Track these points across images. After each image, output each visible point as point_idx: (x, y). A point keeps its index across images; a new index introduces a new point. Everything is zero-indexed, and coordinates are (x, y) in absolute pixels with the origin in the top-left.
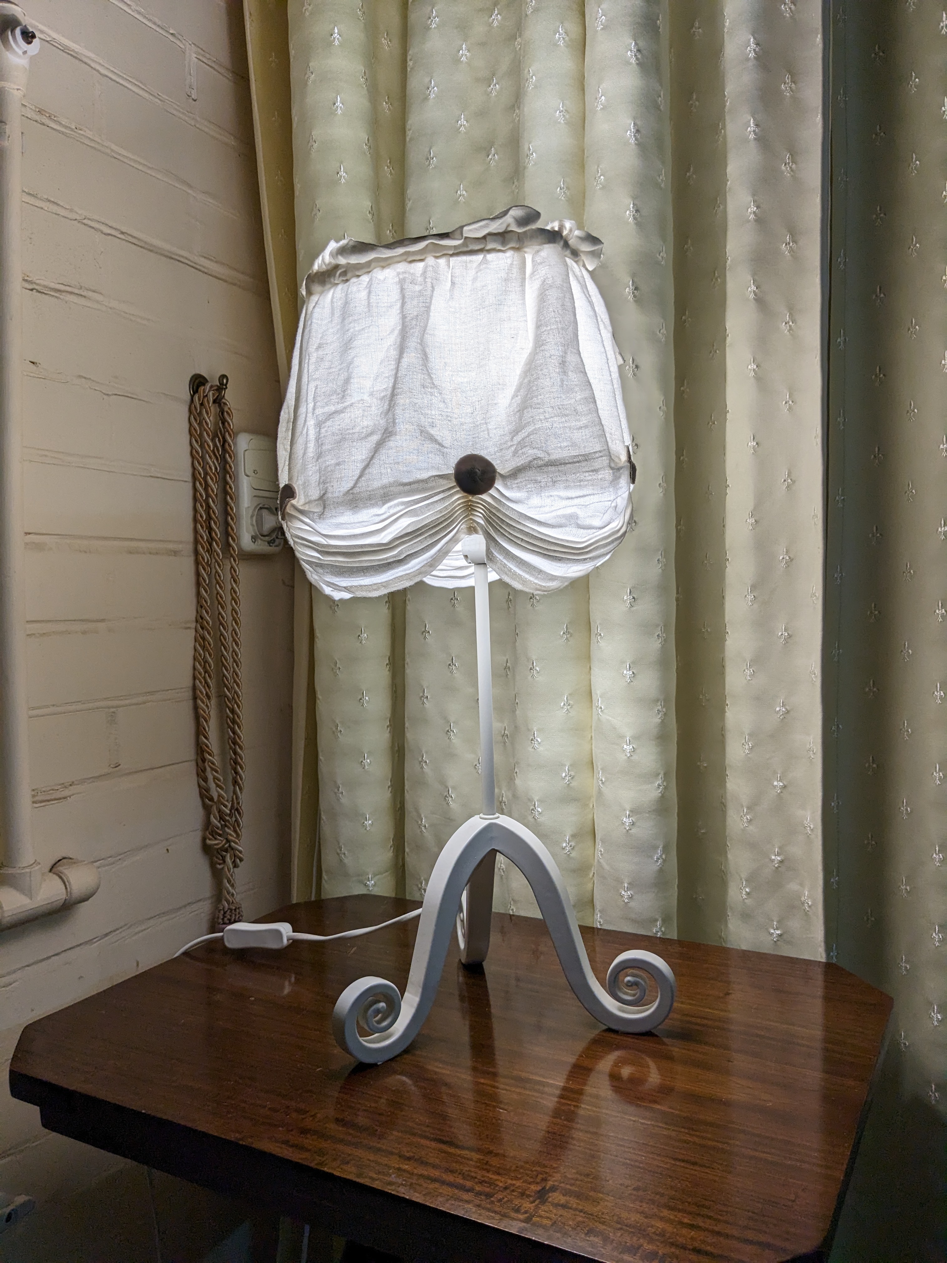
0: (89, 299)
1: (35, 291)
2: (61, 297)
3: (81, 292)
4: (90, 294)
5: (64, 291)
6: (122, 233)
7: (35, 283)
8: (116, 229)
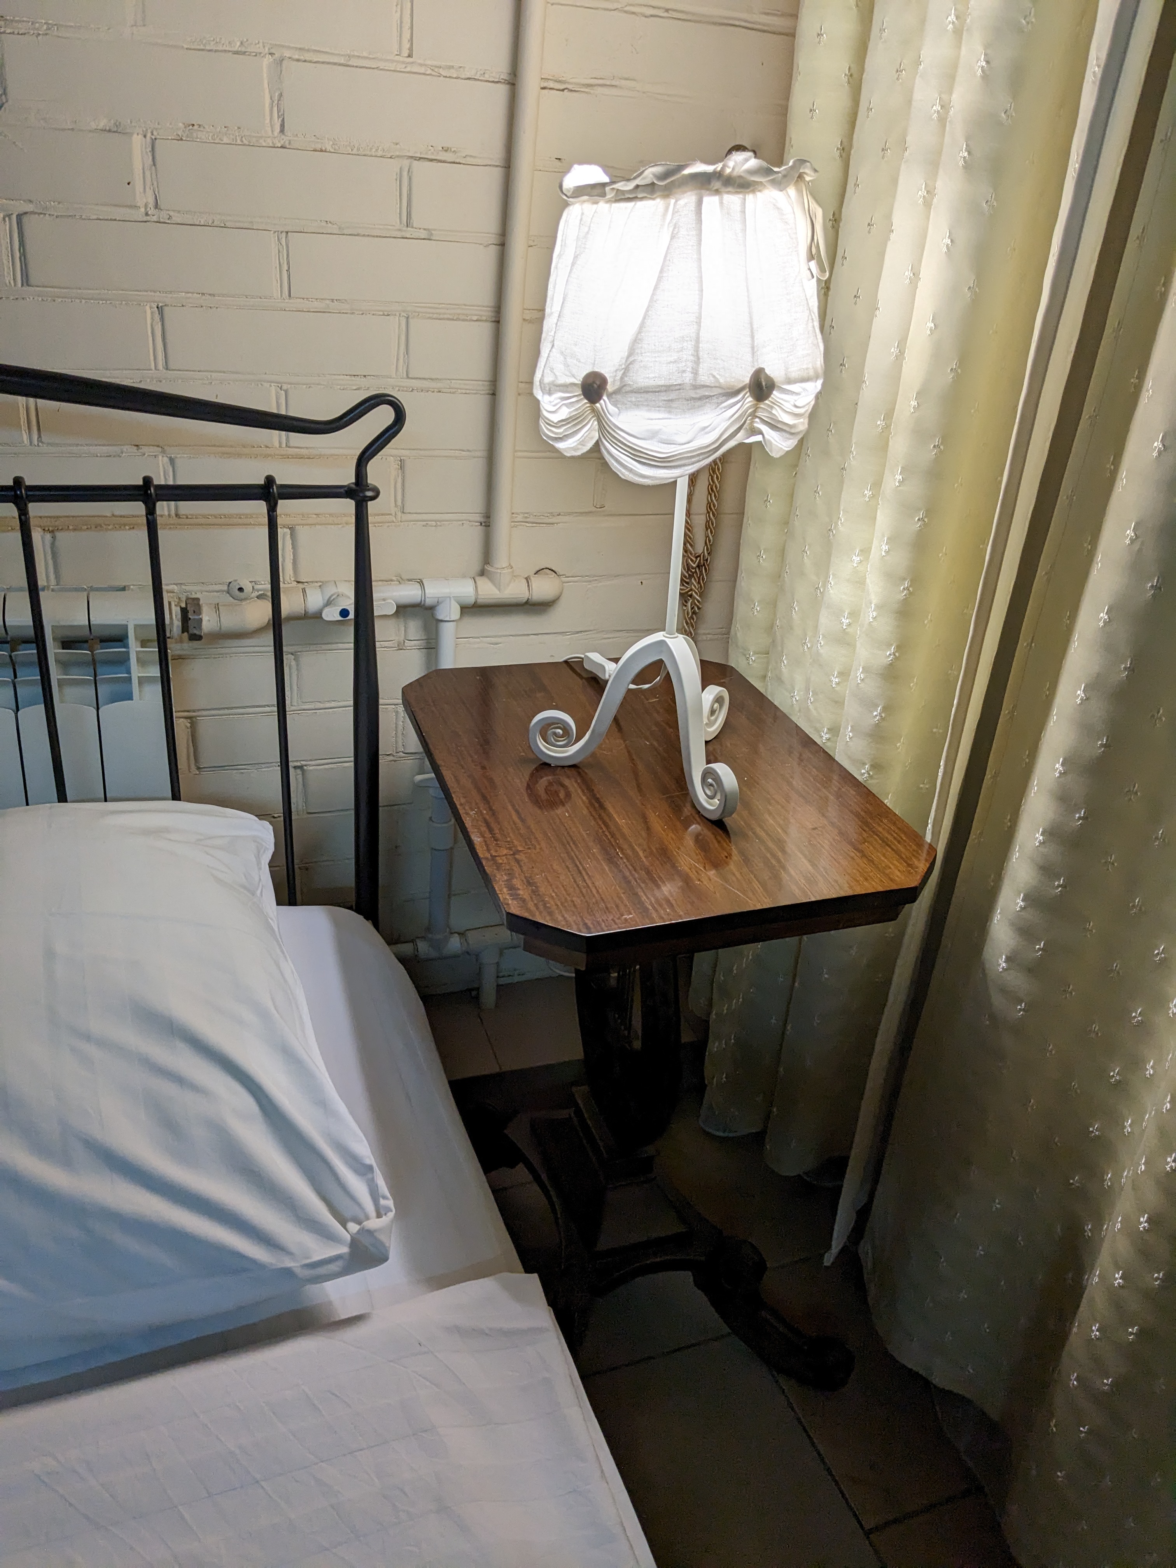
0: (621, 88)
1: (566, 91)
2: (592, 91)
3: (614, 83)
4: (623, 82)
5: (595, 85)
6: (667, 10)
7: (568, 83)
8: (659, 8)
